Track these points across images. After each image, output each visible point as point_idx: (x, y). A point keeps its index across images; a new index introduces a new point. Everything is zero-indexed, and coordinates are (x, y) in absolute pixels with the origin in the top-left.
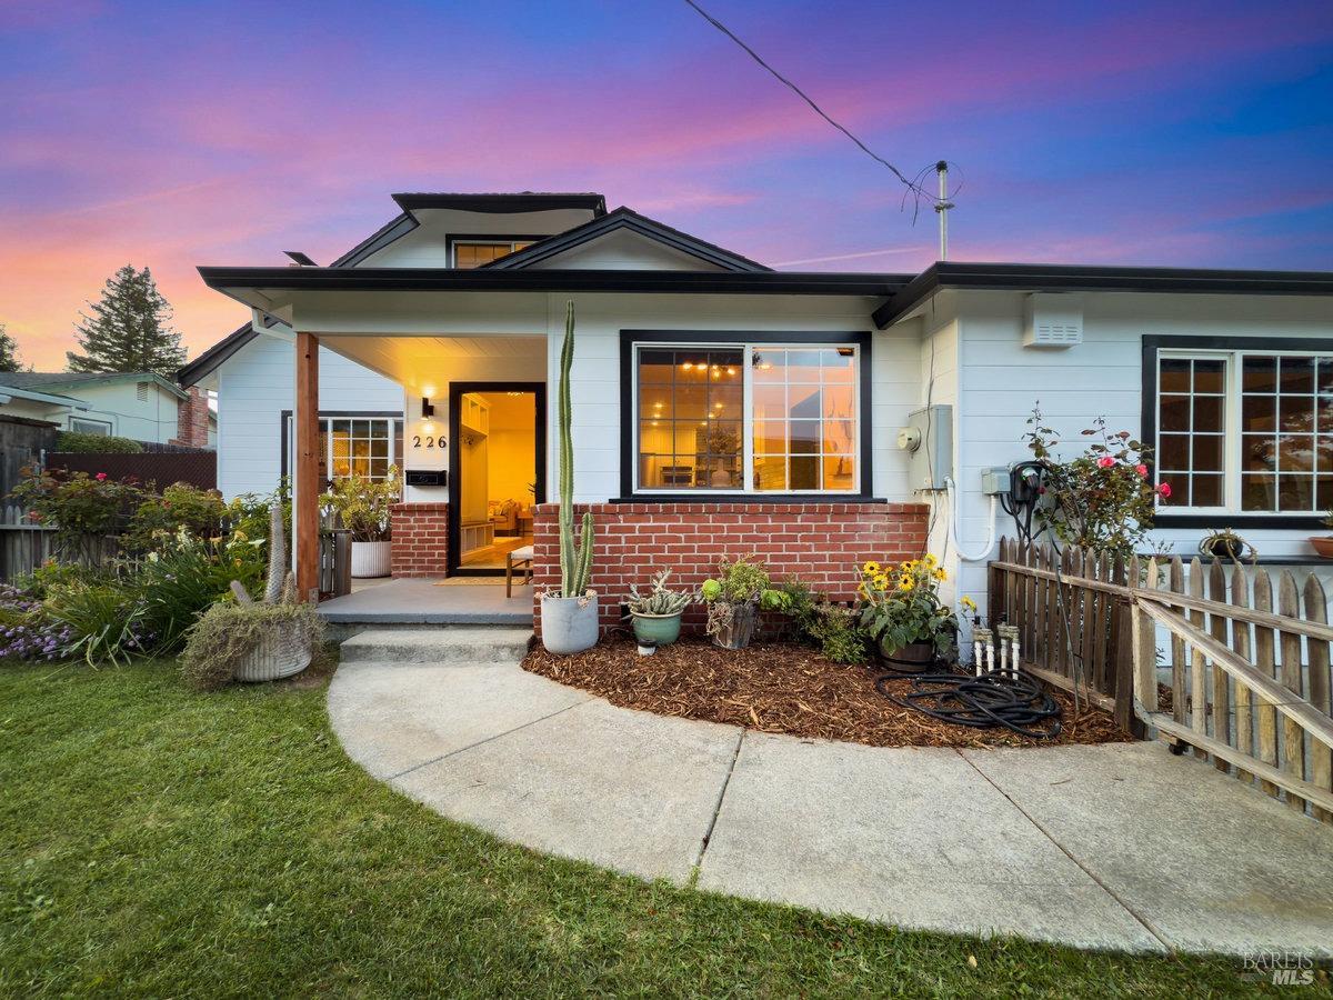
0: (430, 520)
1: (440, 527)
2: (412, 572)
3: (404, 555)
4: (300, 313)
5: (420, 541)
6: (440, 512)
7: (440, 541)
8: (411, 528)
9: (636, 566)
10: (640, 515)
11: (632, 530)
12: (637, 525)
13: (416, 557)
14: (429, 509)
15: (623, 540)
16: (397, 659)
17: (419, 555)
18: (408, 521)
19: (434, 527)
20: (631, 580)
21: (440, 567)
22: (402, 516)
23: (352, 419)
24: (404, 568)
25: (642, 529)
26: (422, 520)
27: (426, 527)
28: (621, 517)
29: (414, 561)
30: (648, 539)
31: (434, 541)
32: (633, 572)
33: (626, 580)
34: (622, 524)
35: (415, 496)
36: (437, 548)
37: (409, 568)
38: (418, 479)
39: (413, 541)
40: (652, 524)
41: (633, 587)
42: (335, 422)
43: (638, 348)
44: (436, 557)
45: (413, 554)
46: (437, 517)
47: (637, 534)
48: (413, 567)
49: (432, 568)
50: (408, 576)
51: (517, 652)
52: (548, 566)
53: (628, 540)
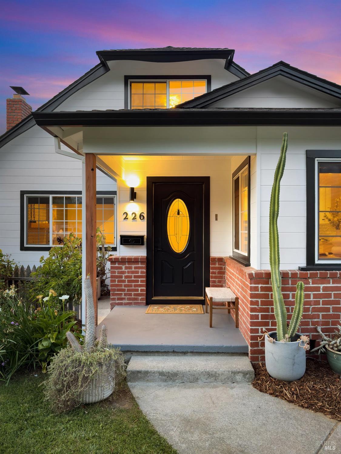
0: (135, 268)
1: (142, 272)
2: (123, 302)
3: (118, 290)
4: (87, 140)
5: (129, 281)
6: (142, 262)
7: (142, 281)
8: (123, 273)
9: (321, 314)
10: (324, 279)
11: (318, 289)
12: (322, 286)
13: (126, 292)
14: (135, 261)
15: (312, 296)
16: (165, 381)
17: (128, 290)
18: (121, 268)
19: (137, 272)
20: (317, 323)
21: (142, 299)
22: (117, 265)
23: (65, 196)
24: (119, 299)
25: (325, 289)
26: (131, 268)
27: (133, 272)
28: (310, 280)
29: (125, 295)
30: (329, 296)
31: (137, 281)
32: (319, 318)
33: (314, 323)
34: (311, 285)
35: (124, 252)
36: (140, 286)
37: (122, 299)
38: (127, 240)
39: (124, 281)
40: (331, 285)
41: (319, 329)
42: (54, 198)
43: (318, 162)
44: (139, 292)
45: (124, 290)
46: (140, 265)
47: (321, 292)
48: (124, 299)
49: (136, 299)
50: (121, 304)
51: (248, 376)
52: (260, 314)
53: (315, 296)
